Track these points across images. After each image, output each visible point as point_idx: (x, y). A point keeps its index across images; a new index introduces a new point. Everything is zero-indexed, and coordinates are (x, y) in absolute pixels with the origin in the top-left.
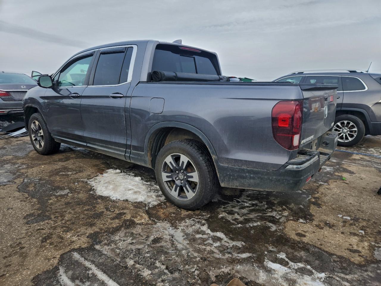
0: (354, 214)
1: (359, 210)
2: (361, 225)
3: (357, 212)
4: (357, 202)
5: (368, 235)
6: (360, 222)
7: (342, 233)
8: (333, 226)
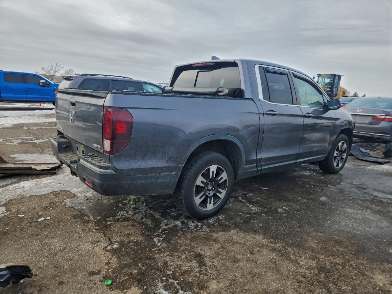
0: (39, 228)
1: (38, 235)
2: (26, 222)
3: (37, 232)
4: (47, 244)
5: (15, 217)
6: (28, 223)
7: (34, 208)
8: (45, 209)
